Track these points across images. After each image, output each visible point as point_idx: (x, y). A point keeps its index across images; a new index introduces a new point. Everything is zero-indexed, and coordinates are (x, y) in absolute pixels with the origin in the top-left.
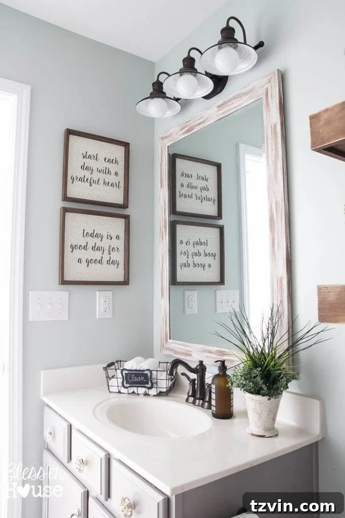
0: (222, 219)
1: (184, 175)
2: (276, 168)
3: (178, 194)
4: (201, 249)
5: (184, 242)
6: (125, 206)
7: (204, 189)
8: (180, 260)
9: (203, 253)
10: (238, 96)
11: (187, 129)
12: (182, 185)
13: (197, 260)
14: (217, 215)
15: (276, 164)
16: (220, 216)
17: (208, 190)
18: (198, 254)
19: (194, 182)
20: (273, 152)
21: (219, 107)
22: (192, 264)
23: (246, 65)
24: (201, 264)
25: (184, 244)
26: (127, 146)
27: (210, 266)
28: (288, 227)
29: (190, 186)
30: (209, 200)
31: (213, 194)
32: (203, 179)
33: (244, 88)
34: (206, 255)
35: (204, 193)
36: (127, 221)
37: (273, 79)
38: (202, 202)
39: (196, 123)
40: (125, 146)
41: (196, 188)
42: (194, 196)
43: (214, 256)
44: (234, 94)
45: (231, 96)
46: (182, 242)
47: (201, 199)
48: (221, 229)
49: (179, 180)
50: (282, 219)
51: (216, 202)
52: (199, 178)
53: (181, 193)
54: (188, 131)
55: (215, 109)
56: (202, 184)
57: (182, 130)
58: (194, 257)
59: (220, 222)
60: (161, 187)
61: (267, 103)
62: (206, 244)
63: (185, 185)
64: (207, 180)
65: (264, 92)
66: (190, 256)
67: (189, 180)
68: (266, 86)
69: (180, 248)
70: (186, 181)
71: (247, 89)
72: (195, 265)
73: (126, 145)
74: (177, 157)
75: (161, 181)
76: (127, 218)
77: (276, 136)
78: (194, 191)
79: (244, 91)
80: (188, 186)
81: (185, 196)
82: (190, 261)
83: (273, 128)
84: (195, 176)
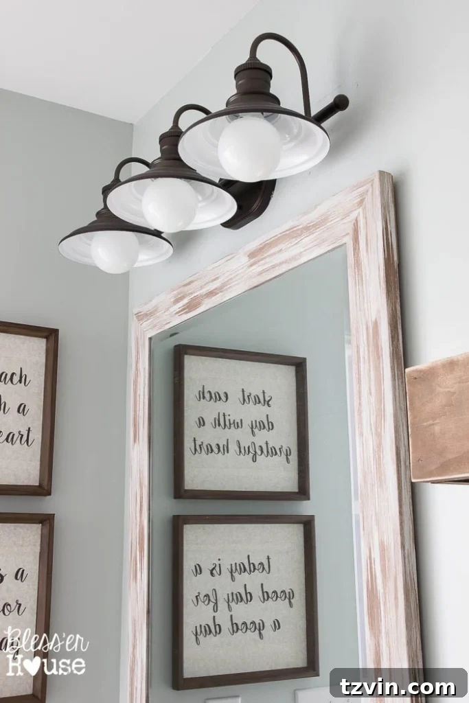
0: (309, 499)
1: (207, 396)
2: (380, 446)
3: (188, 445)
4: (252, 581)
5: (206, 568)
6: (43, 489)
7: (262, 426)
8: (194, 616)
9: (257, 594)
10: (293, 234)
11: (185, 301)
12: (201, 422)
13: (243, 612)
14: (297, 490)
15: (379, 435)
16: (303, 492)
17: (271, 426)
18: (244, 597)
19: (233, 410)
20: (373, 399)
21: (252, 255)
22: (226, 626)
23: (305, 157)
24: (253, 623)
25: (206, 572)
26: (52, 338)
27: (277, 625)
28: (416, 623)
29: (221, 422)
30: (273, 452)
31: (285, 435)
32: (257, 401)
33: (305, 213)
34: (266, 596)
35: (262, 437)
36: (46, 531)
37: (368, 198)
38: (254, 460)
39: (204, 291)
40: (47, 338)
41: (238, 425)
42: (233, 447)
43: (289, 596)
44: (286, 227)
45: (277, 232)
46: (198, 570)
47: (253, 453)
48: (308, 525)
49: (193, 409)
50: (396, 598)
51: (294, 457)
52: (245, 399)
53: (198, 443)
54: (190, 307)
55: (245, 260)
56: (256, 412)
57: (177, 301)
58: (233, 605)
59: (305, 508)
60: (135, 441)
61: (358, 264)
62: (265, 567)
63: (209, 420)
64: (268, 403)
65: (351, 231)
66: (222, 605)
67: (220, 407)
68: (353, 215)
69: (192, 586)
70: (210, 411)
71: (314, 216)
72: (235, 628)
73: (50, 335)
74: (186, 354)
75: (135, 426)
76: (46, 521)
77: (378, 357)
78: (233, 434)
79: (305, 220)
80: (217, 423)
81: (210, 450)
82: (223, 618)
83: (371, 331)
84: (235, 396)
